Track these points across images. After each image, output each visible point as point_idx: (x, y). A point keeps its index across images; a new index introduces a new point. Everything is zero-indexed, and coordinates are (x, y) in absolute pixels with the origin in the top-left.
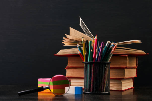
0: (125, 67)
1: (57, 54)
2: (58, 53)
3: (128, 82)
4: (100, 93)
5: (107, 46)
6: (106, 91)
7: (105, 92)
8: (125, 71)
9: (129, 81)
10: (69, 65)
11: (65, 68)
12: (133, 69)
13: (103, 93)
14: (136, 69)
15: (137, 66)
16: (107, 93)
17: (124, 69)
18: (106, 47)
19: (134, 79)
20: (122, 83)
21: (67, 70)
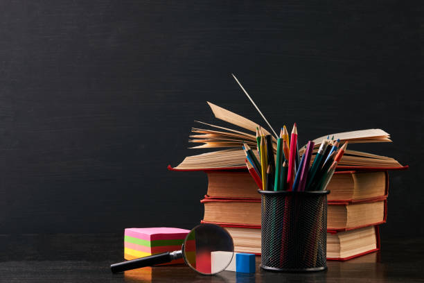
0: (347, 202)
1: (177, 168)
2: (180, 165)
3: (361, 238)
4: (304, 269)
5: (322, 152)
7: (316, 267)
8: (348, 211)
9: (362, 235)
10: (211, 193)
11: (201, 201)
12: (373, 202)
13: (312, 269)
14: (385, 201)
15: (386, 194)
16: (322, 268)
17: (345, 205)
18: (320, 155)
19: (378, 228)
20: (341, 240)
21: (206, 207)
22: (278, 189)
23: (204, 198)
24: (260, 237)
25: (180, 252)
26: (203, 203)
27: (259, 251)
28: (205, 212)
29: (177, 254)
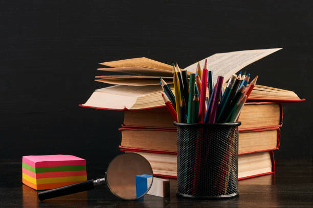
5: (230, 86)
6: (229, 192)
10: (127, 122)
11: (119, 129)
13: (223, 196)
14: (278, 130)
16: (234, 194)
18: (229, 89)
19: (273, 154)
21: (123, 135)
22: (191, 122)
23: (121, 127)
24: (176, 162)
25: (103, 179)
26: (121, 131)
27: (175, 174)
28: (123, 138)
29: (101, 182)
